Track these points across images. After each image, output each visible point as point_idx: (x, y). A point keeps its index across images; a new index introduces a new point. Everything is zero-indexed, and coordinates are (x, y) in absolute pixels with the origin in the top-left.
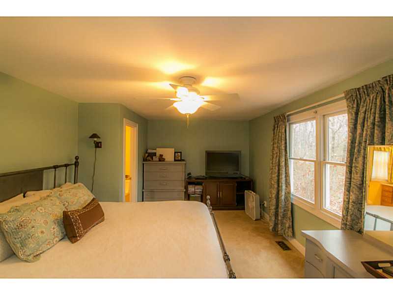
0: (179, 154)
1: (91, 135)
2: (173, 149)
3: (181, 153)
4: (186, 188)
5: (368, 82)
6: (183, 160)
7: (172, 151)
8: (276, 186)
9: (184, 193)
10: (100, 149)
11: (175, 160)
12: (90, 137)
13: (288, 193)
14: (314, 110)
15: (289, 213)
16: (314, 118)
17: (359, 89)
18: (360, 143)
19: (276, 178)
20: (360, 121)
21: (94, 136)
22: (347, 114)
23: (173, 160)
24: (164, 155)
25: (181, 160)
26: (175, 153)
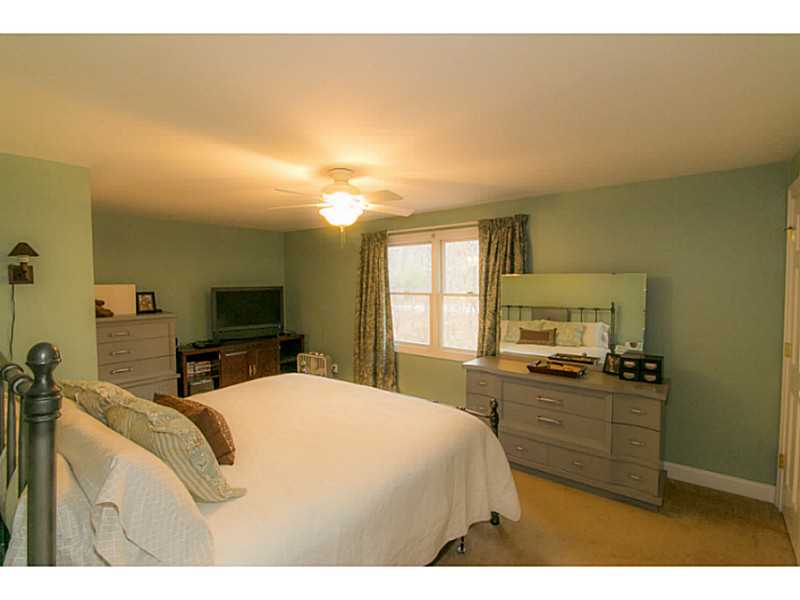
0: (149, 297)
1: (12, 248)
2: (134, 286)
3: (152, 294)
4: (180, 369)
5: (502, 216)
6: (160, 311)
7: (130, 291)
8: (373, 333)
9: (176, 381)
10: (30, 285)
11: (139, 312)
12: (11, 254)
13: (391, 339)
14: (431, 233)
15: (392, 366)
16: (430, 242)
17: (492, 221)
18: (493, 273)
19: (374, 322)
20: (493, 252)
21: (23, 249)
22: (477, 242)
23: (135, 312)
24: (106, 303)
25: (155, 311)
26: (138, 294)
